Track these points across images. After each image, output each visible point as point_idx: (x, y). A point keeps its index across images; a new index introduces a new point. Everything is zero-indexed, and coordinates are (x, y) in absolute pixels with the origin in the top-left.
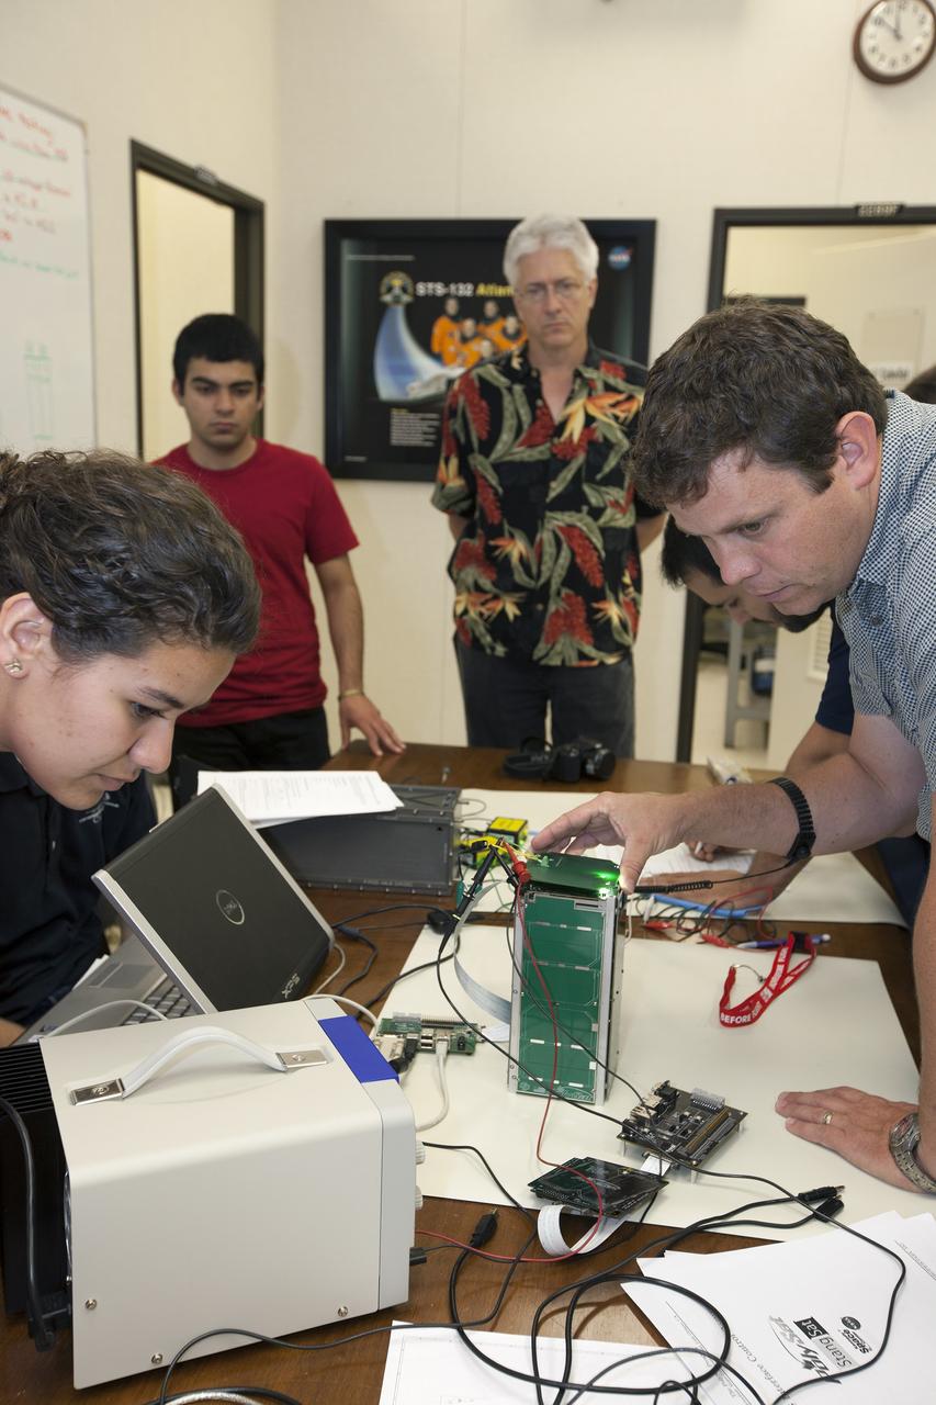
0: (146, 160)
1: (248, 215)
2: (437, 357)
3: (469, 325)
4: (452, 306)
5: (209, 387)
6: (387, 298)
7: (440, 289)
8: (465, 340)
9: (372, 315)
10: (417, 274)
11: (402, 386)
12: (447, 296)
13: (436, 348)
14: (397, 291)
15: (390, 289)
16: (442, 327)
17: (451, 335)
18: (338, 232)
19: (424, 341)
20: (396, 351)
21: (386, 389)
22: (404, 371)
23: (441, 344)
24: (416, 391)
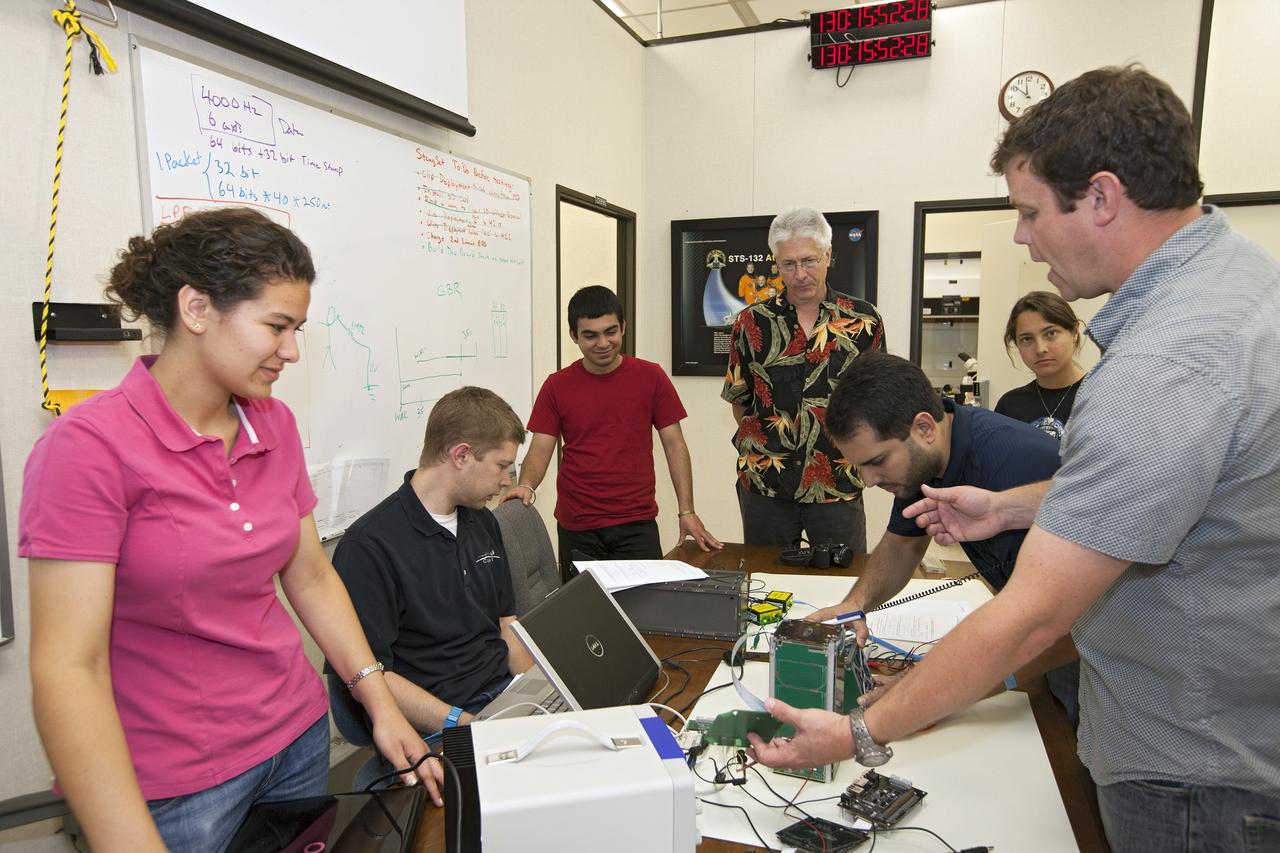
0: (565, 195)
1: (626, 222)
2: (742, 299)
3: (761, 278)
4: (750, 268)
5: (593, 335)
6: (711, 265)
7: (743, 259)
8: (759, 288)
9: (701, 276)
10: (728, 250)
11: (720, 318)
12: (747, 262)
13: (741, 294)
14: (716, 261)
15: (712, 260)
16: (744, 280)
17: (751, 286)
18: (679, 228)
19: (734, 292)
20: (717, 296)
21: (711, 320)
22: (722, 308)
23: (744, 292)
24: (729, 320)
